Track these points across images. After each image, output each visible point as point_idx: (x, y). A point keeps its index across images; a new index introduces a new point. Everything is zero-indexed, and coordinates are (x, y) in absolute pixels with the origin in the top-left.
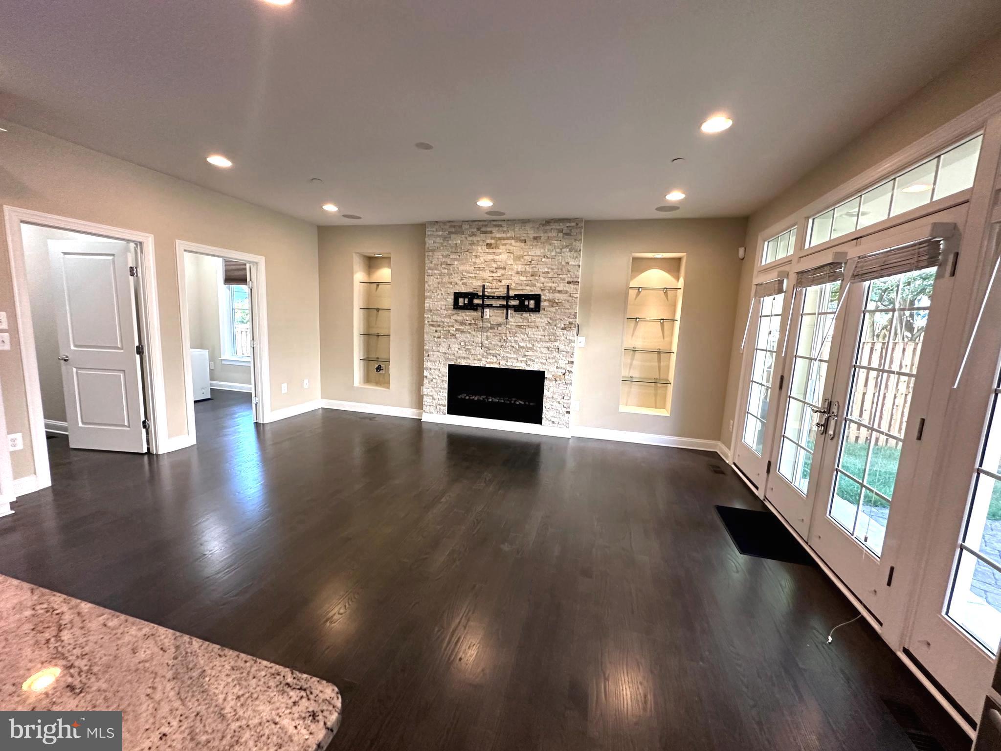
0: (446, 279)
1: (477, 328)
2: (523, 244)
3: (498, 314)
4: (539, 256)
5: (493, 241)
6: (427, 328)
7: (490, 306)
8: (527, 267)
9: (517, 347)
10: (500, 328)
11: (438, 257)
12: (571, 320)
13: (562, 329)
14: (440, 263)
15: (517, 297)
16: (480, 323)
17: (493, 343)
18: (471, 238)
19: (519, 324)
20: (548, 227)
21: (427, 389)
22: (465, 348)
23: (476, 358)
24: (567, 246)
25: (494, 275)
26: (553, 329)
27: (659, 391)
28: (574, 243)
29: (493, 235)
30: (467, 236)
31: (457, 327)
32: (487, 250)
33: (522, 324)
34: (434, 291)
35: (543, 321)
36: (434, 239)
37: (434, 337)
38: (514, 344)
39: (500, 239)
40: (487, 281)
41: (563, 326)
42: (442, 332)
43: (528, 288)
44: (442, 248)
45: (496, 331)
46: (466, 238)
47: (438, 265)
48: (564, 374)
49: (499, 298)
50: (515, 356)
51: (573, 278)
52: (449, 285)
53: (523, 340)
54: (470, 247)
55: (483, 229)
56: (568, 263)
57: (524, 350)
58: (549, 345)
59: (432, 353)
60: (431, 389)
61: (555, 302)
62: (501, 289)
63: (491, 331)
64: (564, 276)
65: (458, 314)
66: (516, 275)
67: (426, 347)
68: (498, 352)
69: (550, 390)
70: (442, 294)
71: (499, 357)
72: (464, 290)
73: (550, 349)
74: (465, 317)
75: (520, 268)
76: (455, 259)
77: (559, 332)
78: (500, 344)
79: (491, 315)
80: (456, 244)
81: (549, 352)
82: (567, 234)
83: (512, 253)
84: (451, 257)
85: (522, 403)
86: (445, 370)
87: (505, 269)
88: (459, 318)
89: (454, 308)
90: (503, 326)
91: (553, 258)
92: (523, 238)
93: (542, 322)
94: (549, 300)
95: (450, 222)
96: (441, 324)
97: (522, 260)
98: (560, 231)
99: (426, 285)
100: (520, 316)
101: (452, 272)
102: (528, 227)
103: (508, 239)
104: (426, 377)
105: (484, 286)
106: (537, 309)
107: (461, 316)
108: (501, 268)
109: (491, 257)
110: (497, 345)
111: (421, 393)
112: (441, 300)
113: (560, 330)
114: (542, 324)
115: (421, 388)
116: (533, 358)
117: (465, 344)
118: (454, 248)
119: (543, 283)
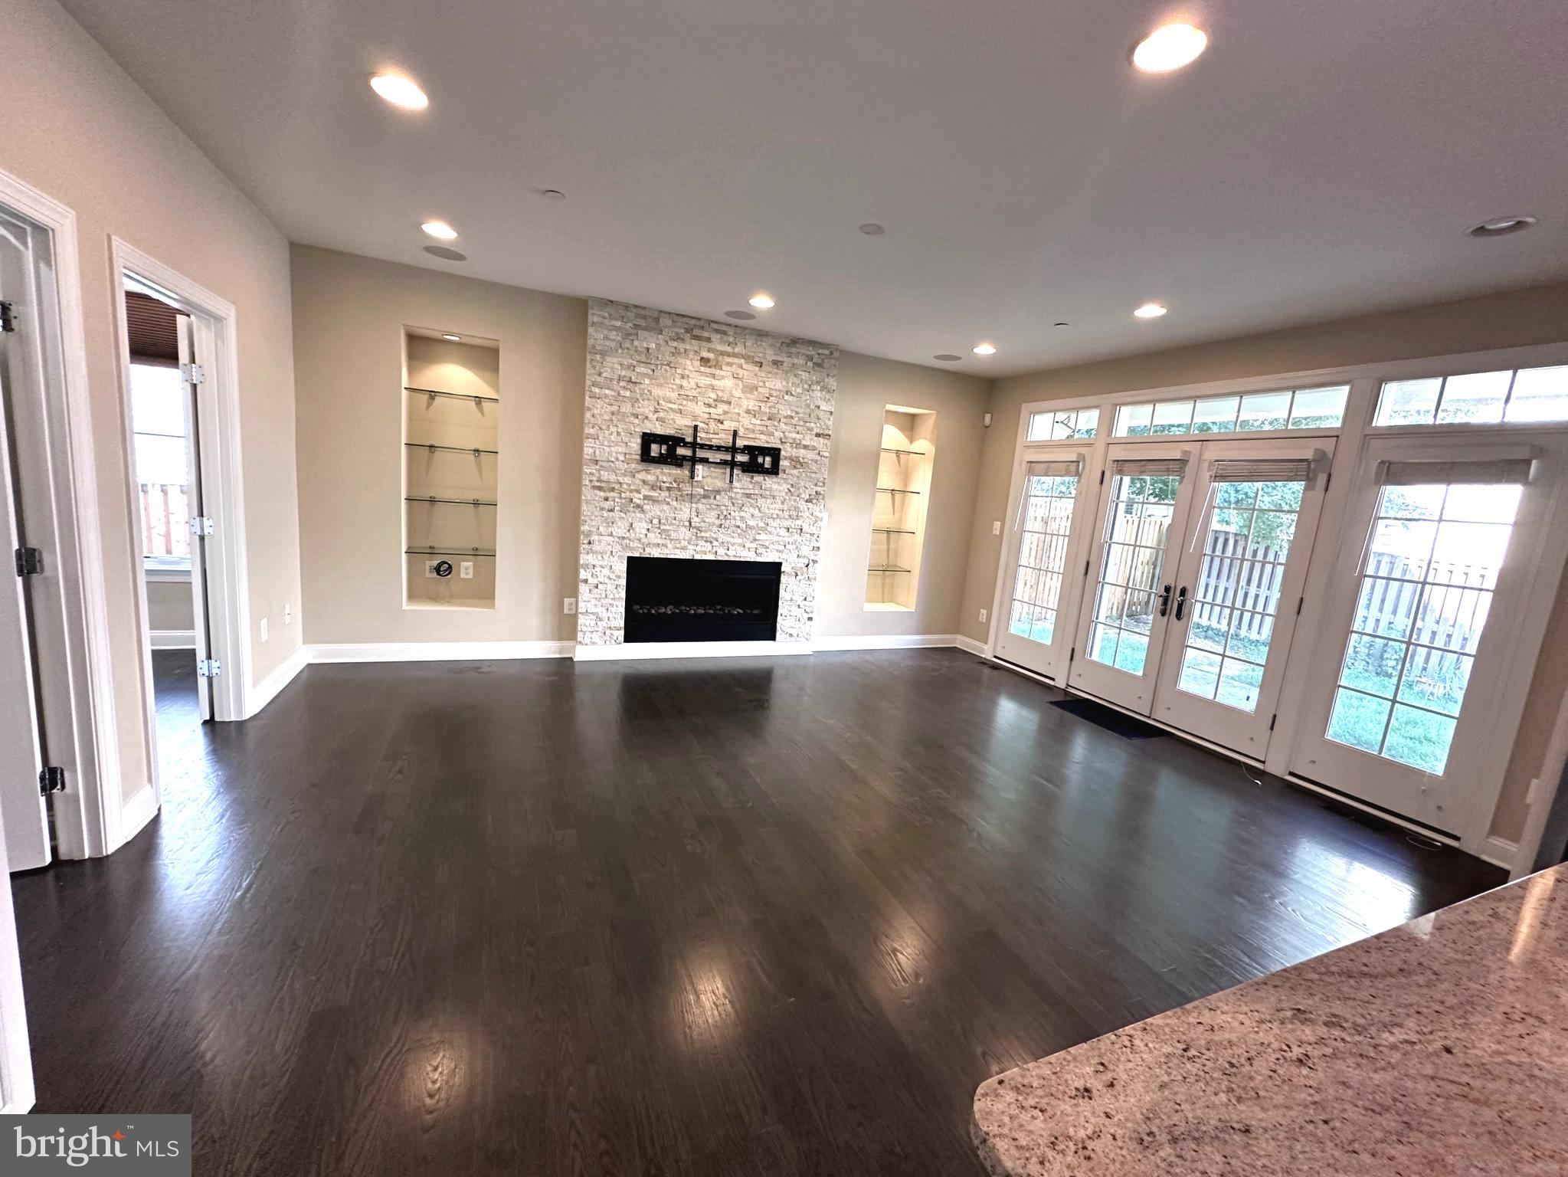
0: (627, 408)
1: (681, 496)
2: (757, 369)
3: (716, 475)
4: (781, 391)
5: (711, 356)
6: (587, 493)
7: (704, 461)
8: (763, 405)
9: (744, 527)
10: (718, 497)
11: (613, 366)
12: (818, 489)
13: (807, 501)
14: (616, 377)
15: (749, 450)
16: (687, 489)
17: (707, 520)
18: (675, 344)
19: (748, 492)
20: (794, 350)
21: (587, 601)
22: (659, 528)
23: (678, 546)
24: (818, 383)
25: (712, 410)
26: (795, 501)
27: (888, 581)
28: (827, 380)
29: (712, 345)
30: (667, 338)
31: (646, 493)
32: (702, 369)
33: (752, 492)
34: (604, 427)
35: (782, 488)
36: (606, 332)
37: (602, 509)
38: (739, 523)
39: (723, 353)
40: (700, 419)
41: (808, 497)
42: (617, 500)
43: (762, 437)
44: (620, 351)
45: (712, 501)
46: (667, 342)
47: (611, 380)
48: (807, 566)
49: (719, 448)
50: (740, 541)
51: (823, 429)
52: (632, 419)
53: (752, 516)
54: (672, 358)
55: (696, 332)
56: (819, 407)
57: (754, 532)
58: (787, 523)
59: (596, 538)
60: (594, 602)
61: (799, 461)
62: (722, 436)
63: (703, 501)
64: (812, 425)
65: (647, 471)
66: (746, 415)
67: (585, 528)
68: (714, 536)
69: (789, 589)
70: (618, 434)
71: (715, 543)
72: (659, 430)
73: (791, 530)
74: (660, 477)
75: (752, 405)
76: (646, 375)
77: (803, 505)
78: (717, 522)
79: (705, 475)
80: (648, 349)
81: (787, 534)
82: (816, 364)
83: (741, 379)
84: (638, 370)
85: (741, 611)
86: (622, 568)
87: (730, 403)
88: (650, 478)
89: (642, 461)
90: (723, 493)
91: (798, 396)
92: (757, 359)
93: (780, 491)
94: (791, 459)
95: (636, 306)
96: (617, 486)
97: (756, 393)
98: (810, 358)
99: (588, 415)
100: (749, 479)
101: (638, 397)
102: (766, 343)
103: (734, 355)
104: (586, 581)
105: (696, 427)
106: (774, 470)
107: (654, 474)
108: (723, 401)
109: (708, 381)
110: (714, 524)
111: (566, 611)
112: (617, 444)
113: (804, 503)
114: (780, 494)
115: (567, 601)
116: (767, 544)
117: (660, 523)
118: (643, 355)
119: (784, 432)
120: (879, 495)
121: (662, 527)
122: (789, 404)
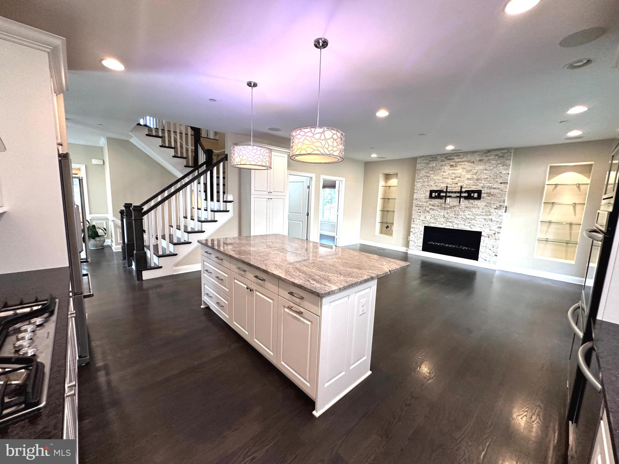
0: (426, 184)
1: (442, 208)
2: (472, 164)
3: (454, 201)
4: (481, 170)
6: (414, 208)
7: (450, 197)
8: (474, 176)
9: (465, 218)
10: (455, 208)
11: (423, 173)
12: (501, 204)
13: (495, 209)
14: (423, 176)
15: (467, 191)
16: (443, 206)
17: (450, 215)
18: (441, 163)
19: (467, 206)
20: (489, 154)
21: (412, 237)
22: (434, 218)
23: (440, 223)
24: (501, 163)
25: (453, 181)
26: (489, 209)
28: (506, 162)
29: (454, 160)
31: (431, 207)
32: (450, 168)
33: (469, 206)
34: (419, 190)
35: (482, 204)
36: (421, 164)
37: (418, 212)
38: (463, 217)
39: (459, 162)
40: (449, 184)
41: (495, 207)
42: (422, 210)
43: (474, 187)
44: (425, 169)
45: (452, 209)
46: (439, 163)
47: (422, 177)
48: (495, 234)
49: (455, 192)
50: (463, 223)
51: (504, 181)
52: (427, 187)
53: (469, 214)
54: (440, 167)
55: (449, 158)
56: (501, 173)
57: (469, 220)
58: (485, 217)
59: (416, 220)
60: (414, 238)
61: (491, 194)
62: (457, 188)
63: (450, 209)
64: (498, 180)
65: (431, 201)
66: (467, 180)
67: (413, 217)
68: (453, 221)
69: (484, 242)
70: (423, 191)
72: (435, 189)
73: (486, 220)
74: (435, 202)
75: (469, 176)
76: (432, 174)
77: (492, 210)
78: (454, 216)
79: (450, 201)
80: (433, 166)
81: (485, 221)
82: (501, 157)
83: (465, 169)
84: (430, 173)
85: (467, 248)
86: (422, 229)
87: (460, 177)
88: (432, 203)
89: (429, 198)
90: (457, 207)
91: (491, 170)
92: (472, 161)
93: (481, 205)
94: (487, 193)
95: (430, 155)
96: (422, 206)
97: (471, 172)
98: (497, 155)
99: (415, 187)
100: (468, 202)
101: (429, 180)
102: (476, 155)
103: (463, 162)
104: (412, 232)
105: (447, 186)
106: (479, 198)
107: (433, 202)
108: (458, 177)
109: (453, 171)
110: (453, 217)
111: (407, 239)
112: (423, 194)
113: (493, 209)
114: (482, 206)
115: (408, 237)
116: (475, 224)
117: (434, 216)
118: (431, 168)
119: (484, 184)
121: (435, 218)
122: (486, 174)
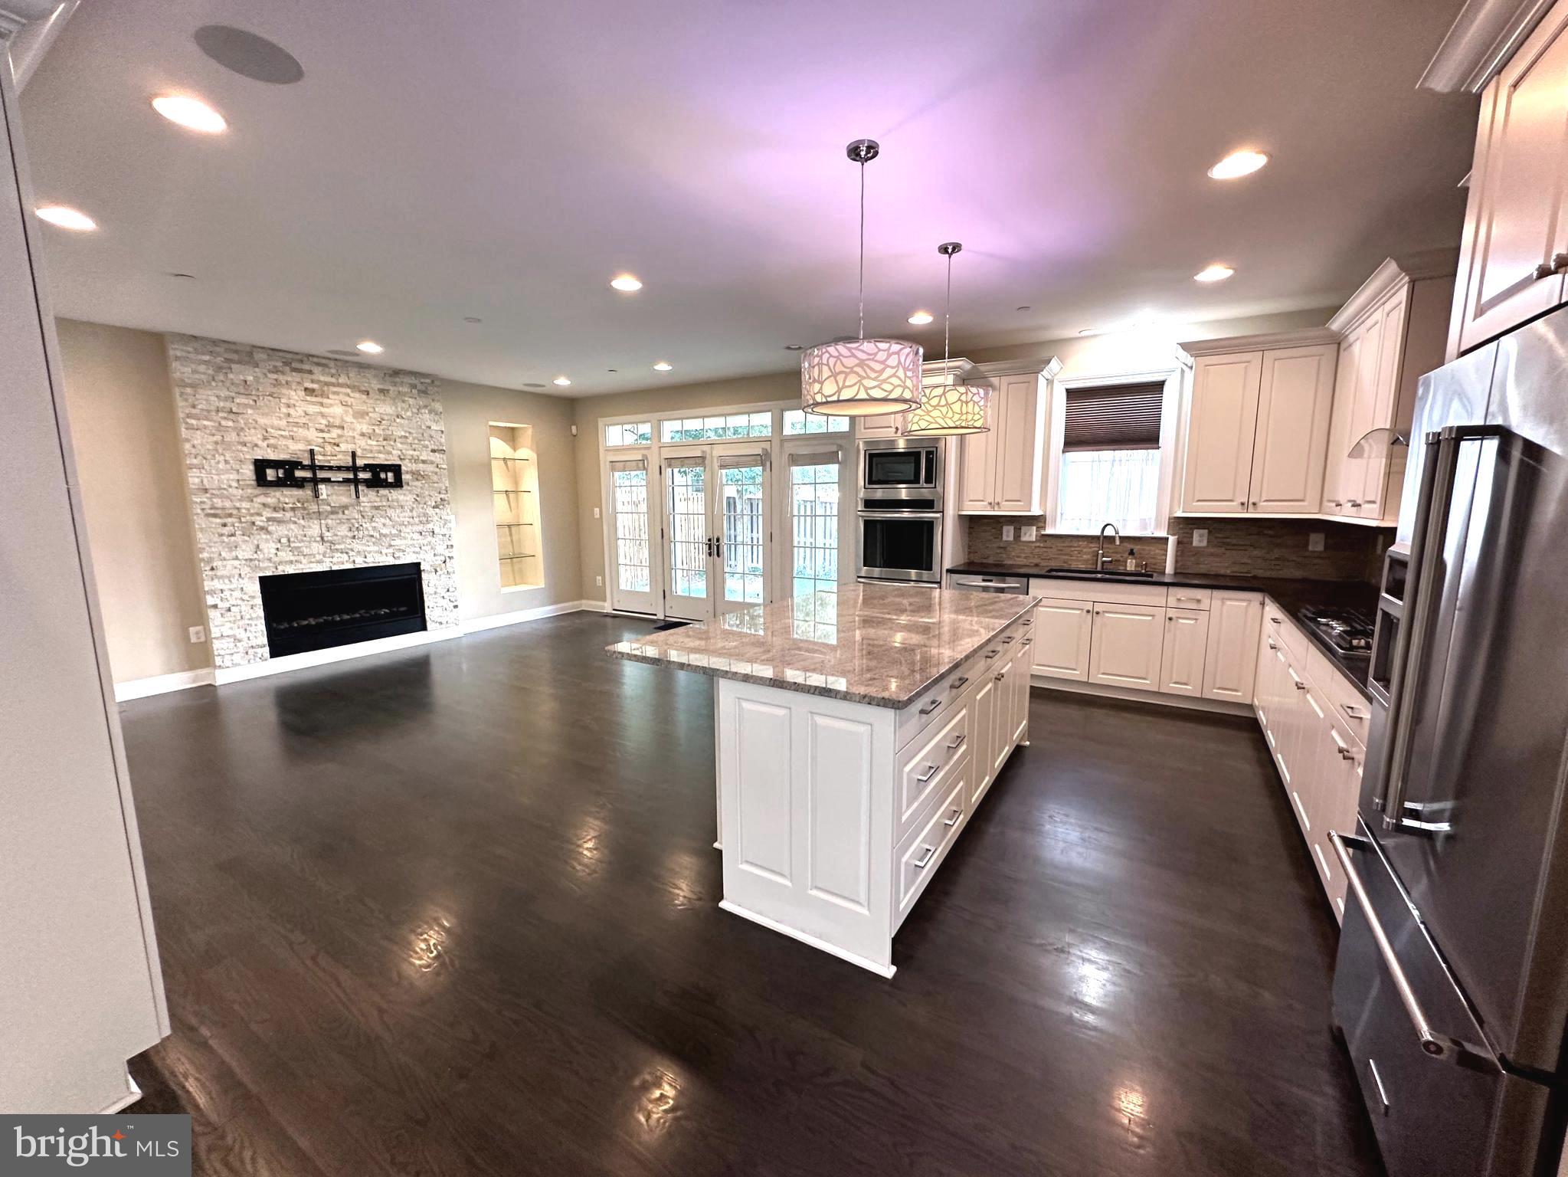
0: (231, 437)
1: (308, 514)
2: (364, 397)
3: (341, 492)
4: (391, 415)
5: (315, 386)
6: (200, 521)
7: (327, 481)
8: (376, 428)
9: (378, 536)
10: (346, 512)
11: (208, 398)
12: (442, 496)
13: (434, 507)
14: (214, 408)
15: (367, 467)
16: (314, 508)
17: (339, 533)
18: (275, 376)
19: (376, 504)
20: (397, 380)
21: (219, 626)
22: (289, 546)
23: (313, 560)
24: (426, 407)
25: (325, 435)
26: (423, 508)
27: (516, 567)
28: (432, 404)
29: (314, 377)
30: (266, 371)
31: (269, 515)
32: (308, 398)
33: (380, 504)
34: (209, 457)
35: (408, 499)
36: (193, 366)
37: (222, 535)
38: (372, 533)
40: (315, 444)
41: (434, 504)
42: (236, 525)
43: (381, 456)
44: (213, 384)
45: (340, 516)
46: (265, 374)
47: (208, 411)
48: (445, 562)
49: (339, 468)
50: (376, 548)
51: (437, 445)
52: (240, 447)
53: (384, 525)
54: (275, 390)
55: (295, 365)
56: (430, 428)
57: (388, 539)
58: (420, 528)
59: (220, 563)
60: (228, 625)
61: (420, 474)
62: (340, 456)
63: (332, 516)
64: (427, 442)
65: (266, 495)
66: (361, 438)
67: (204, 555)
68: (349, 547)
69: (430, 584)
70: (226, 462)
71: (351, 553)
72: (272, 456)
73: (423, 533)
74: (281, 499)
75: (365, 428)
76: (246, 406)
77: (431, 511)
78: (350, 534)
79: (329, 493)
80: (246, 382)
81: (420, 537)
82: (420, 391)
83: (351, 406)
84: (238, 401)
85: (387, 611)
86: (256, 588)
87: (342, 428)
88: (270, 500)
89: (259, 486)
90: (350, 508)
91: (409, 419)
92: (364, 389)
93: (407, 501)
94: (413, 473)
95: (224, 341)
96: (235, 512)
97: (367, 418)
98: (414, 386)
99: (187, 446)
100: (374, 493)
101: (243, 426)
102: (369, 374)
103: (339, 385)
104: (215, 606)
105: (312, 451)
106: (398, 483)
107: (274, 496)
108: (336, 426)
109: (317, 409)
110: (347, 536)
111: (193, 640)
112: (227, 472)
113: (431, 509)
114: (408, 503)
115: (192, 630)
116: (402, 548)
117: (289, 541)
118: (241, 387)
119: (401, 450)
120: (496, 496)
121: (292, 545)
122: (401, 425)
